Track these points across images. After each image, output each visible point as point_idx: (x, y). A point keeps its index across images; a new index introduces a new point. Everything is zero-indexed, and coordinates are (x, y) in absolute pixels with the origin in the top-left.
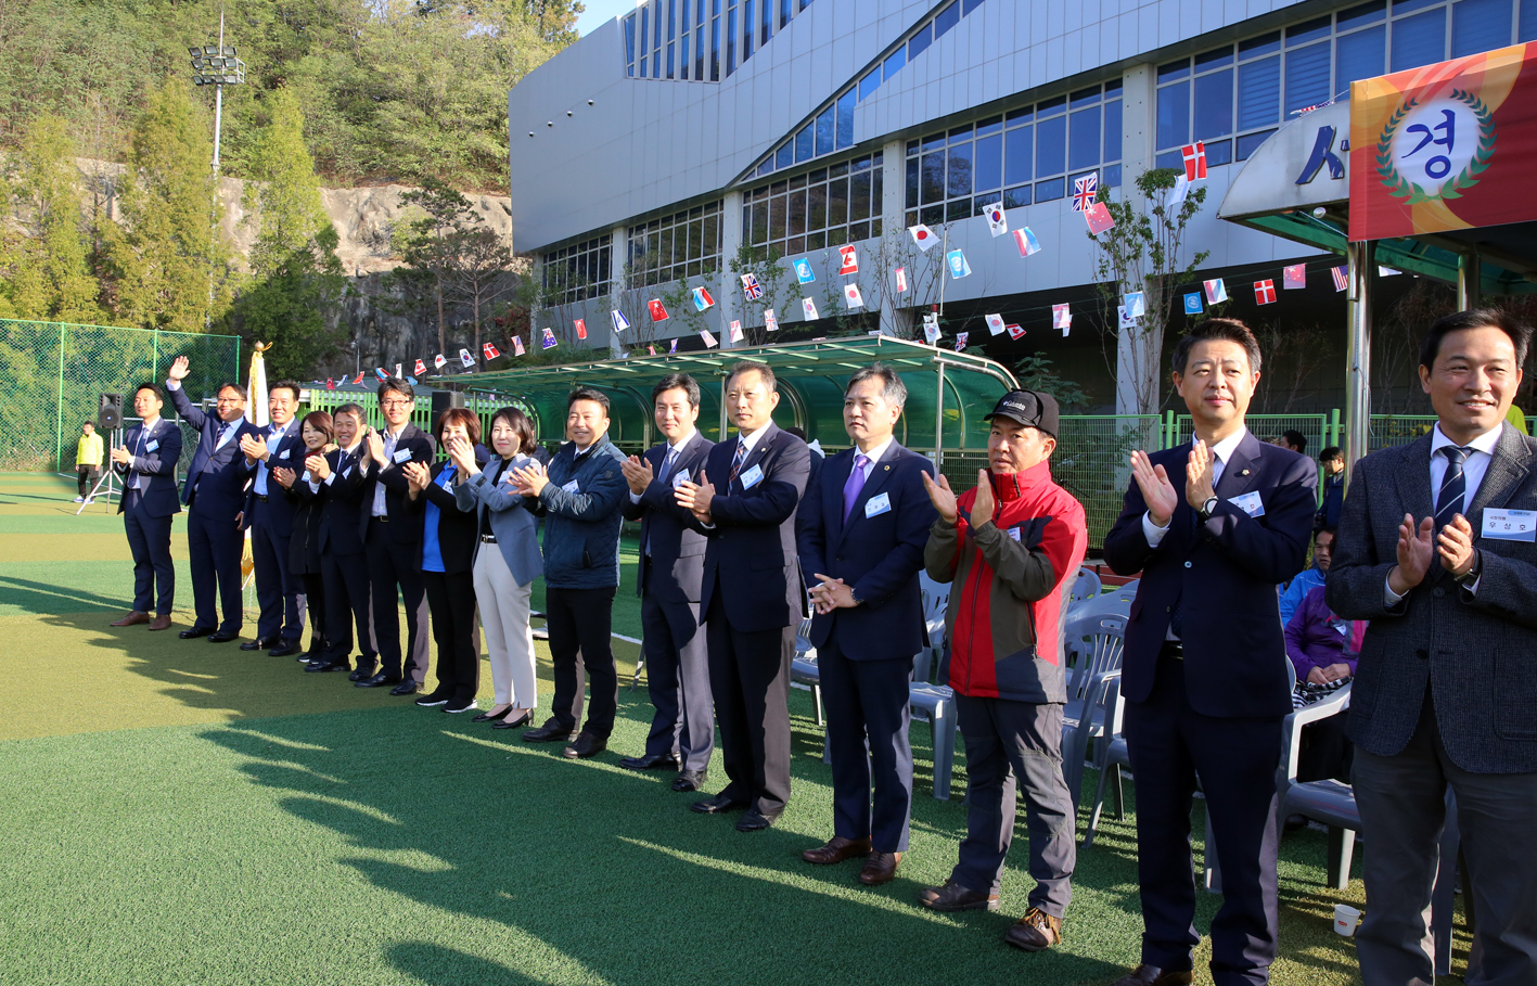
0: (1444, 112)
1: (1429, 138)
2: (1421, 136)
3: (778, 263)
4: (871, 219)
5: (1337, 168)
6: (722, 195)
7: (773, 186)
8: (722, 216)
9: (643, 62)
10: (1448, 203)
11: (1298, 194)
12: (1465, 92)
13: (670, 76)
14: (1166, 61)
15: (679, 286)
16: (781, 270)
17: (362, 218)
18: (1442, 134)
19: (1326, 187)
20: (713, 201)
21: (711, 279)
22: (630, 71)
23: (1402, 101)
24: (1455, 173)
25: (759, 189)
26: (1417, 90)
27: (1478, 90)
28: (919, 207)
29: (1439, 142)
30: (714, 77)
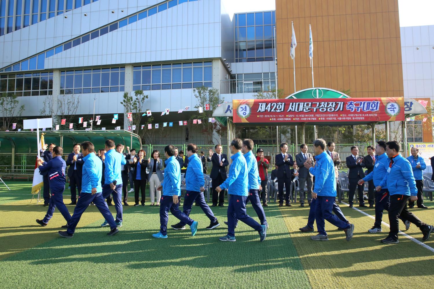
0: (245, 106)
1: (243, 109)
2: (242, 109)
4: (48, 90)
5: (231, 112)
10: (246, 119)
11: (225, 114)
12: (248, 104)
18: (245, 109)
19: (229, 114)
23: (239, 104)
24: (247, 115)
26: (241, 103)
27: (249, 104)
28: (65, 89)
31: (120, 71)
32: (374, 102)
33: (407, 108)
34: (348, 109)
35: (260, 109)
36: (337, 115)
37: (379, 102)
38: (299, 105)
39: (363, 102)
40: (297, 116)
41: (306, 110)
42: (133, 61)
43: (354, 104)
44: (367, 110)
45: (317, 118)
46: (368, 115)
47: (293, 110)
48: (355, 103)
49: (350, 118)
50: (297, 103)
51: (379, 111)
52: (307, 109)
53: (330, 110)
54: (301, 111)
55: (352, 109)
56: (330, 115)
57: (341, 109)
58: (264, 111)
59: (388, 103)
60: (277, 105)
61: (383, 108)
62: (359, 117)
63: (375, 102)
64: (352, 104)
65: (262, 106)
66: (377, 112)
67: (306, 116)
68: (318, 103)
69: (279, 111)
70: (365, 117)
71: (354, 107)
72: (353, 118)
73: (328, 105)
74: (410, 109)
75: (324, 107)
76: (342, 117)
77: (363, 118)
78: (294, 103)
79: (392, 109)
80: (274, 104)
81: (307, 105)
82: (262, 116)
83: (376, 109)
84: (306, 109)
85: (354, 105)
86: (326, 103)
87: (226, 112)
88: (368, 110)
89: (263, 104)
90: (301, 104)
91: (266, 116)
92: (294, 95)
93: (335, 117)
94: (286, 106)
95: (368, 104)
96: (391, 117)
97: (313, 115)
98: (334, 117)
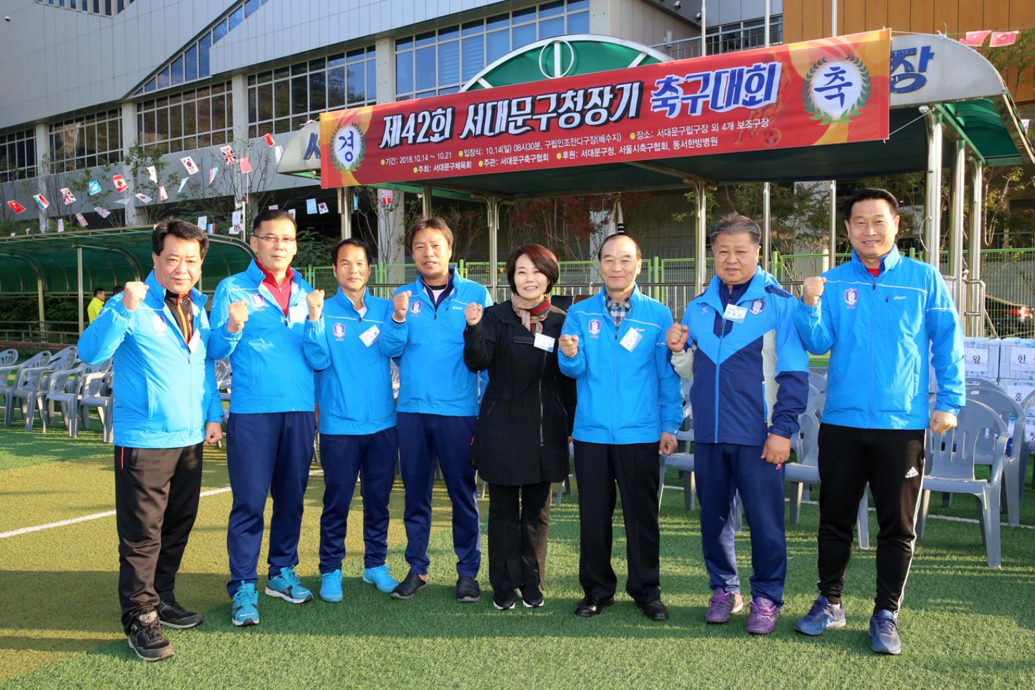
0: (351, 132)
2: (343, 142)
3: (161, 159)
4: (226, 129)
5: (318, 153)
6: (121, 104)
7: (158, 100)
8: (121, 120)
10: (353, 173)
11: (305, 164)
12: (356, 124)
14: (401, 37)
15: (85, 175)
16: (162, 164)
18: (349, 142)
19: (314, 162)
20: (113, 109)
21: (109, 170)
23: (336, 125)
24: (354, 160)
25: (148, 102)
26: (343, 119)
27: (360, 123)
28: (257, 123)
29: (349, 145)
30: (108, 12)
31: (364, 58)
32: (758, 68)
33: (902, 77)
34: (656, 110)
35: (386, 136)
36: (617, 137)
37: (779, 65)
38: (494, 109)
39: (713, 75)
40: (490, 151)
41: (516, 127)
42: (387, 27)
43: (679, 85)
44: (728, 104)
45: (552, 153)
46: (732, 125)
47: (478, 132)
48: (682, 80)
49: (665, 146)
50: (489, 105)
51: (777, 104)
52: (520, 123)
53: (596, 117)
54: (501, 133)
55: (673, 107)
56: (593, 140)
57: (632, 113)
58: (398, 142)
59: (816, 65)
60: (432, 118)
61: (796, 88)
62: (700, 136)
63: (763, 65)
64: (674, 84)
65: (391, 126)
66: (770, 111)
67: (518, 148)
68: (553, 97)
69: (436, 138)
70: (722, 136)
71: (679, 99)
72: (676, 145)
73: (587, 97)
74: (920, 82)
75: (575, 111)
76: (636, 142)
77: (715, 141)
78: (481, 106)
79: (835, 91)
80: (424, 117)
81: (521, 106)
82: (392, 161)
83: (767, 96)
84: (516, 121)
85: (680, 90)
86: (581, 93)
87: (306, 158)
88: (733, 107)
89: (395, 117)
90: (502, 106)
91: (403, 160)
92: (485, 77)
93: (612, 144)
94: (459, 118)
95: (736, 79)
96: (827, 126)
97: (537, 145)
98: (607, 145)
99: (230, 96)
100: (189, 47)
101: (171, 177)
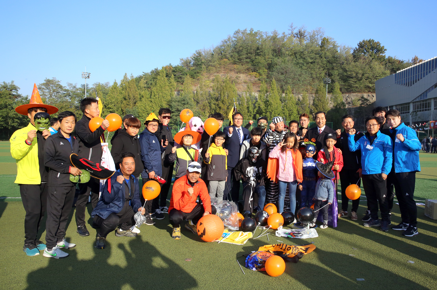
4: (430, 108)
6: (410, 103)
8: (410, 106)
9: (398, 82)
13: (402, 84)
17: (347, 100)
22: (396, 82)
25: (415, 102)
30: (409, 86)
99: (431, 102)
100: (423, 93)
101: (419, 117)
